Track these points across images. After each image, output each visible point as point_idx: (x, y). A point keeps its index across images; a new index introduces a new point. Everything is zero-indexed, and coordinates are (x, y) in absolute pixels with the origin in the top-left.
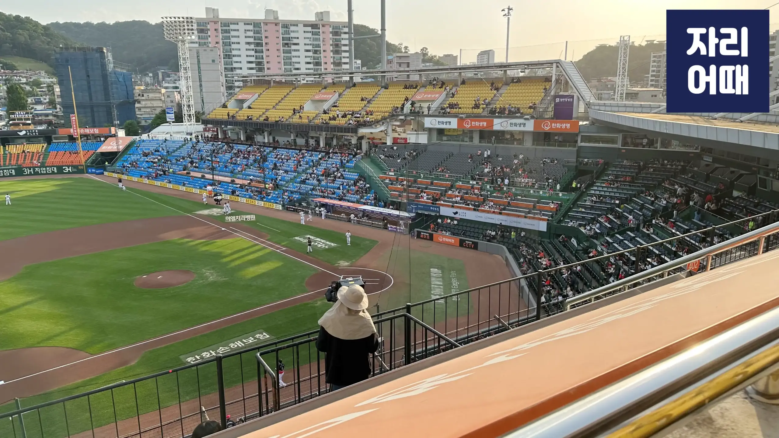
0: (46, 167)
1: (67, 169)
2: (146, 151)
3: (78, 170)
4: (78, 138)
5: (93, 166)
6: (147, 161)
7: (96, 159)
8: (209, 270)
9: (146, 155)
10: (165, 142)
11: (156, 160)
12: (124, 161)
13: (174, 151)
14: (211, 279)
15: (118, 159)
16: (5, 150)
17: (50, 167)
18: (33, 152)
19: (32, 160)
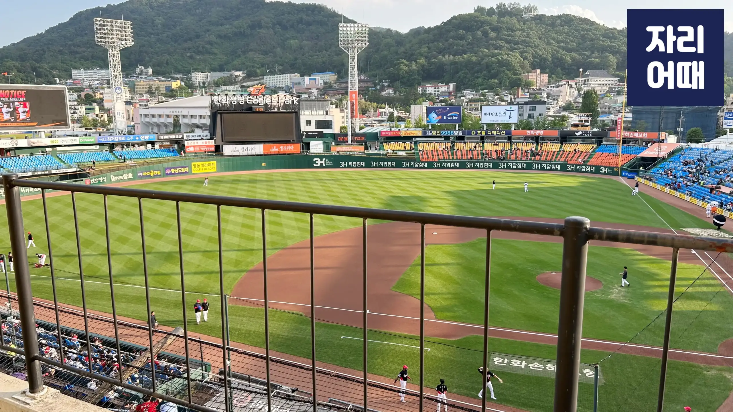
0: (586, 166)
1: (604, 170)
2: (688, 160)
3: (614, 172)
4: (620, 140)
5: (627, 170)
6: (685, 171)
7: (634, 163)
9: (686, 164)
10: (715, 151)
11: (694, 170)
12: (661, 168)
13: (720, 162)
15: (655, 165)
16: (561, 147)
17: (590, 166)
18: (582, 152)
19: (578, 158)
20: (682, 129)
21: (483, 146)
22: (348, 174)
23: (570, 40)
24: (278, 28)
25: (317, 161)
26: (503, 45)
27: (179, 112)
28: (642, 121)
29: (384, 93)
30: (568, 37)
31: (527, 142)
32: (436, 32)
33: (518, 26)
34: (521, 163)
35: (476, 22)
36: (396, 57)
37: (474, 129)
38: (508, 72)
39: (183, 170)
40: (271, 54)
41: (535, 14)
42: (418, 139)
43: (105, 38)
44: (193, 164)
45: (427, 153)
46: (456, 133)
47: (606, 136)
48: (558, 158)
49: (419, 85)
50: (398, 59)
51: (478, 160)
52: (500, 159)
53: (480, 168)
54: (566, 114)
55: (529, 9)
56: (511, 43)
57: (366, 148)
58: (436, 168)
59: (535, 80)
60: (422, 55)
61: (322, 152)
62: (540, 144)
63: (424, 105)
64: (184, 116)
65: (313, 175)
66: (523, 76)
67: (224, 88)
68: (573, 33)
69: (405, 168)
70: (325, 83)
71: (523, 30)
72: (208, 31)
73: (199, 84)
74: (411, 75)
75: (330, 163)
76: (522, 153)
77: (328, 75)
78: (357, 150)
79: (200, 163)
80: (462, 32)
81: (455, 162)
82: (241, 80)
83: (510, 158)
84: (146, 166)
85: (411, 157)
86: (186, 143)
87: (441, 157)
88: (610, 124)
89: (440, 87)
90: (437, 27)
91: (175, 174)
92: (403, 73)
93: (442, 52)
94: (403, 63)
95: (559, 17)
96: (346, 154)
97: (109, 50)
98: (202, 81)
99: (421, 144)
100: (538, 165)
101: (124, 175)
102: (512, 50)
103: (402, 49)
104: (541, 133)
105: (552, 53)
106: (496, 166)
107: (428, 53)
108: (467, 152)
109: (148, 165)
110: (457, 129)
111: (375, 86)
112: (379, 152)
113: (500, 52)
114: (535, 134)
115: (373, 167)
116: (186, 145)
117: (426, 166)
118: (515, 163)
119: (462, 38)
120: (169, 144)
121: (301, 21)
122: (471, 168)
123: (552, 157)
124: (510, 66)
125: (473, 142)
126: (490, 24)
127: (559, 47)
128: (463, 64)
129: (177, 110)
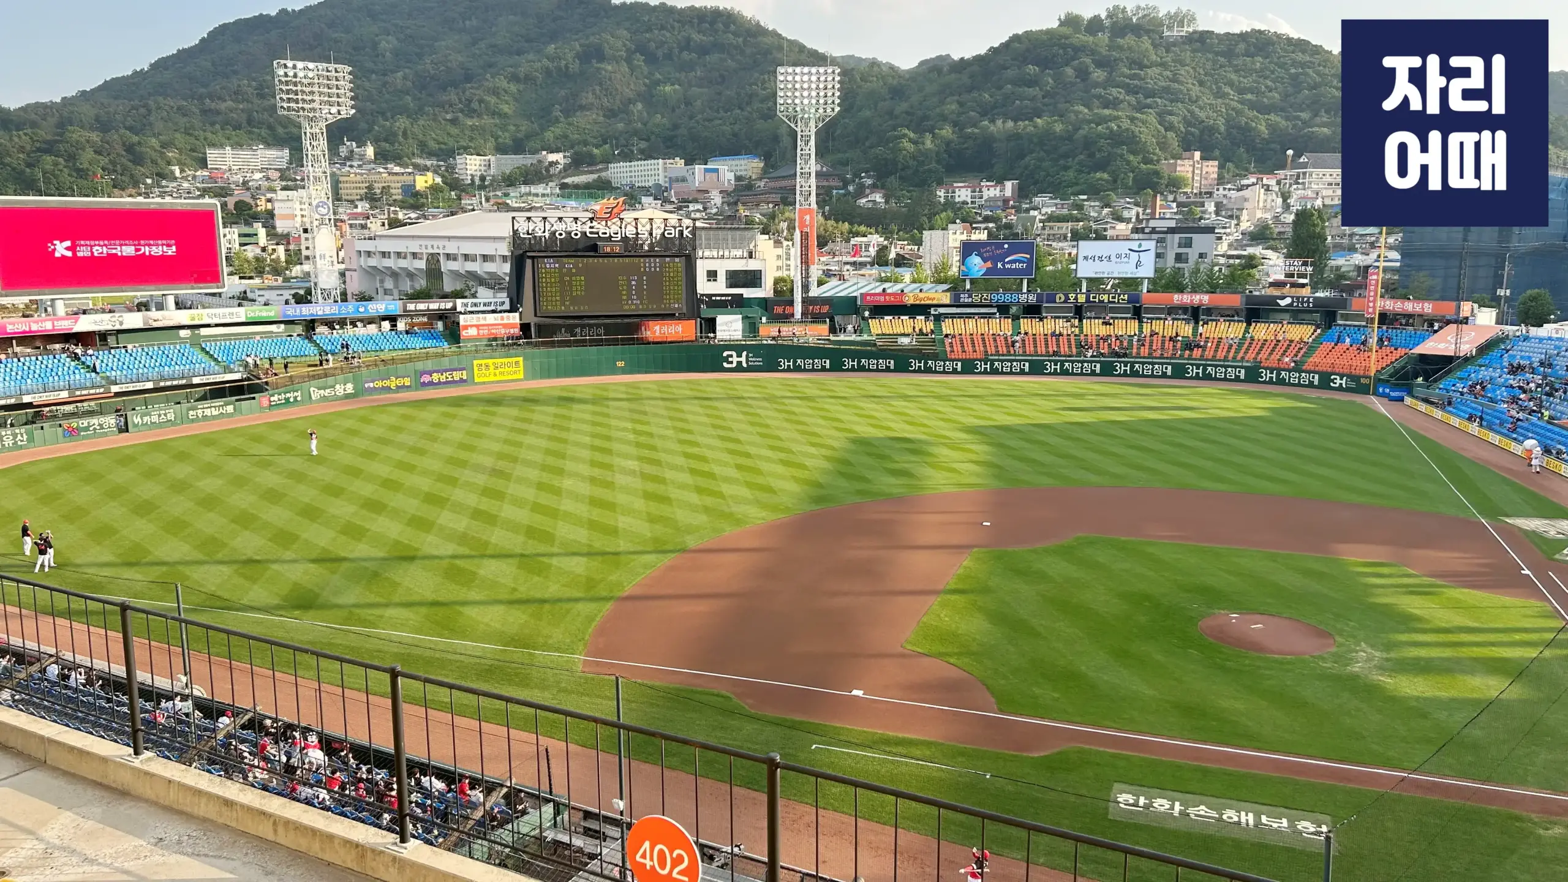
0: (1300, 371)
1: (1338, 381)
2: (1519, 363)
3: (1359, 385)
4: (1372, 320)
5: (1388, 381)
6: (1512, 387)
7: (1403, 368)
8: (1372, 646)
11: (1532, 385)
12: (1460, 379)
14: (1356, 668)
15: (1450, 372)
16: (1246, 331)
17: (1309, 372)
18: (1292, 341)
19: (1283, 355)
20: (1508, 291)
21: (1081, 327)
22: (794, 386)
23: (1267, 87)
24: (639, 60)
25: (731, 356)
26: (1121, 97)
27: (439, 247)
28: (1422, 274)
29: (864, 200)
30: (1261, 80)
31: (1174, 319)
32: (976, 68)
33: (1154, 57)
34: (1162, 364)
35: (1064, 47)
36: (890, 122)
37: (1061, 289)
38: (1131, 158)
39: (457, 376)
40: (624, 116)
41: (1191, 30)
42: (942, 310)
43: (297, 101)
44: (476, 362)
45: (961, 341)
46: (1023, 298)
47: (1345, 308)
48: (1241, 355)
49: (940, 183)
50: (894, 129)
51: (1070, 356)
52: (1117, 355)
53: (1073, 374)
54: (1257, 251)
55: (1178, 19)
56: (1137, 93)
57: (833, 330)
58: (980, 373)
59: (1190, 175)
60: (944, 118)
61: (740, 337)
62: (1201, 323)
63: (951, 232)
64: (448, 256)
65: (722, 387)
66: (1164, 166)
67: (524, 189)
68: (1273, 72)
69: (914, 371)
70: (738, 178)
71: (1164, 65)
72: (491, 66)
73: (472, 180)
74: (922, 163)
75: (758, 362)
76: (1163, 342)
77: (743, 162)
78: (814, 334)
79: (490, 362)
80: (1032, 69)
81: (1020, 361)
82: (560, 172)
83: (1138, 354)
84: (382, 368)
85: (928, 349)
86: (463, 320)
87: (991, 350)
88: (1354, 274)
89: (984, 189)
90: (978, 59)
91: (439, 383)
92: (905, 156)
93: (989, 112)
94: (905, 136)
95: (1243, 36)
96: (790, 343)
97: (305, 124)
98: (479, 173)
99: (949, 321)
100: (1198, 368)
101: (338, 386)
102: (1140, 108)
103: (904, 106)
104: (1203, 299)
105: (1227, 114)
106: (1108, 370)
107: (960, 114)
108: (1046, 341)
109: (385, 365)
110: (1025, 290)
111: (845, 187)
112: (859, 339)
113: (1116, 113)
114: (1192, 301)
115: (848, 370)
116: (462, 323)
117: (959, 369)
118: (1149, 363)
119: (1032, 83)
120: (425, 319)
121: (687, 45)
122: (1055, 373)
123: (1228, 352)
124: (1138, 143)
125: (1059, 318)
126: (1093, 52)
127: (1242, 103)
128: (1035, 140)
129: (436, 243)
